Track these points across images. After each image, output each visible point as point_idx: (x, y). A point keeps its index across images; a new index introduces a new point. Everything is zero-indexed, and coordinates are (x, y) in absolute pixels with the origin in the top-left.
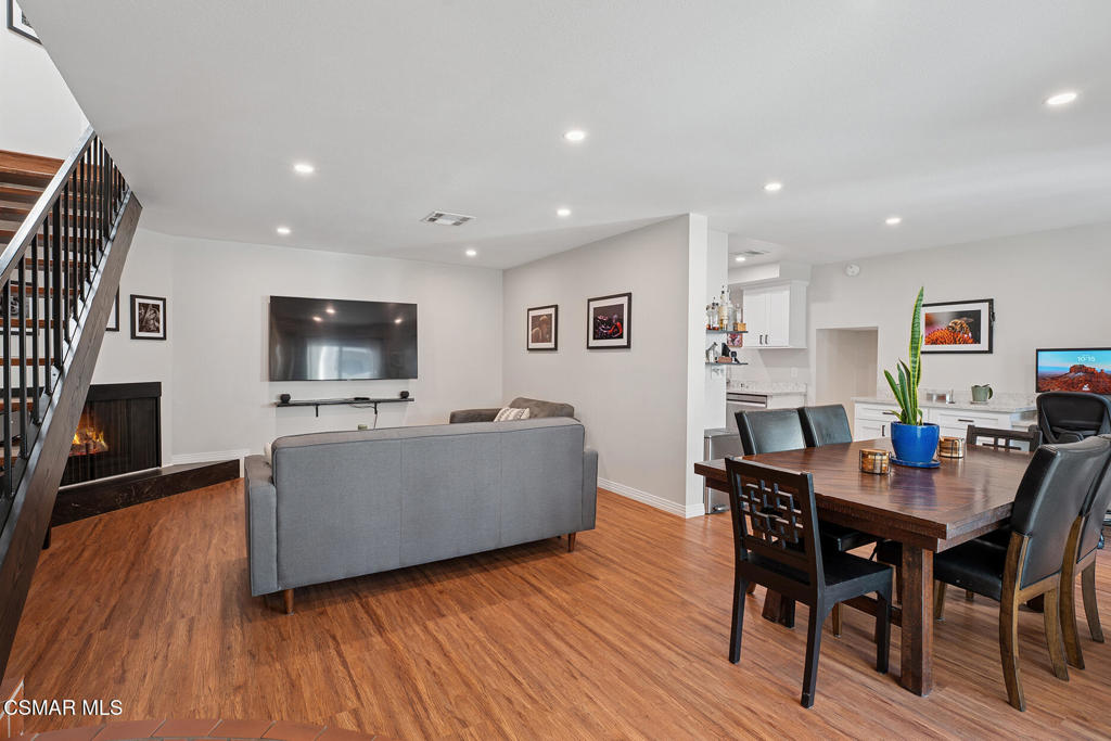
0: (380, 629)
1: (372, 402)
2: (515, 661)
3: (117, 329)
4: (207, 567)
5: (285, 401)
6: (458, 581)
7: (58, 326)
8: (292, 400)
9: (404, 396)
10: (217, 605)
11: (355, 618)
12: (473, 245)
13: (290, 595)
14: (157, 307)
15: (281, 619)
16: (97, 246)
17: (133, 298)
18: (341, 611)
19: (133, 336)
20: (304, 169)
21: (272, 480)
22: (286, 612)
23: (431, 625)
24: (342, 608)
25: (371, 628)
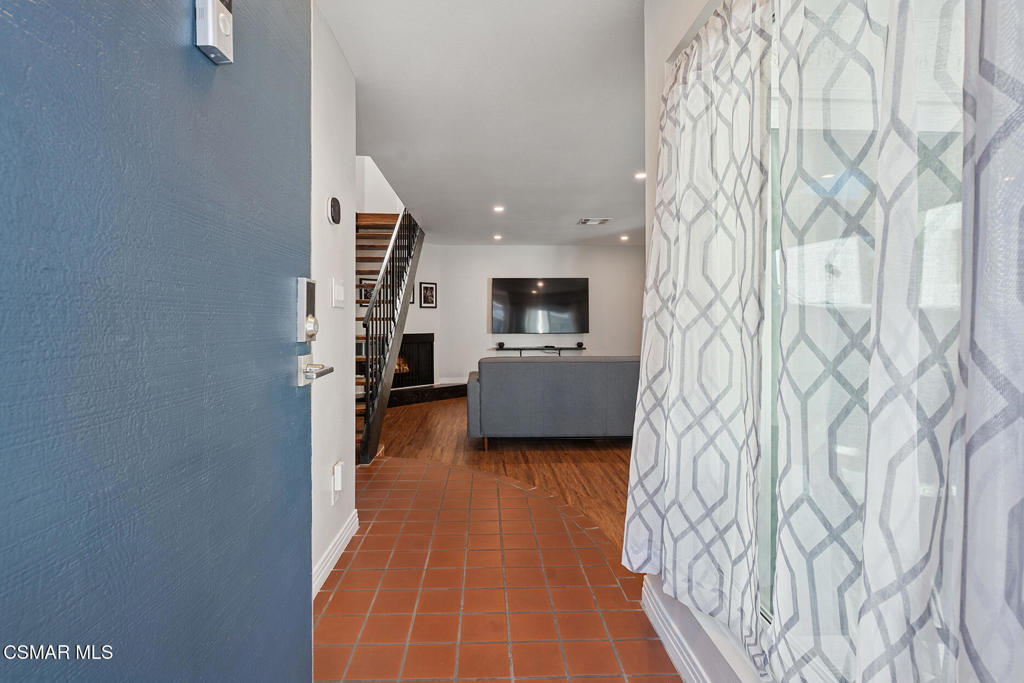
0: (527, 462)
1: (556, 349)
2: (589, 481)
3: (413, 303)
4: (452, 430)
5: (501, 347)
6: (578, 452)
7: (393, 302)
8: (505, 347)
9: (580, 346)
10: (455, 444)
11: (516, 458)
12: (626, 233)
13: (486, 440)
14: (432, 288)
15: (482, 452)
16: (407, 260)
17: (421, 283)
18: (510, 454)
19: (421, 307)
20: (499, 209)
21: (478, 380)
22: (484, 450)
23: (553, 465)
24: (512, 453)
25: (522, 461)
